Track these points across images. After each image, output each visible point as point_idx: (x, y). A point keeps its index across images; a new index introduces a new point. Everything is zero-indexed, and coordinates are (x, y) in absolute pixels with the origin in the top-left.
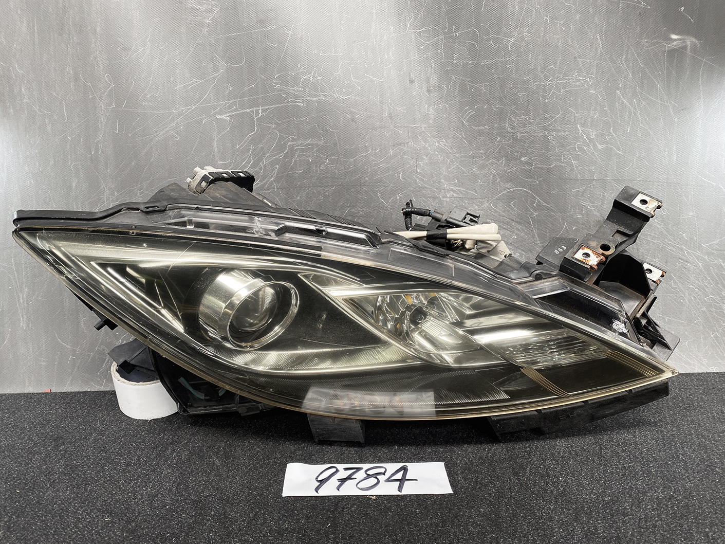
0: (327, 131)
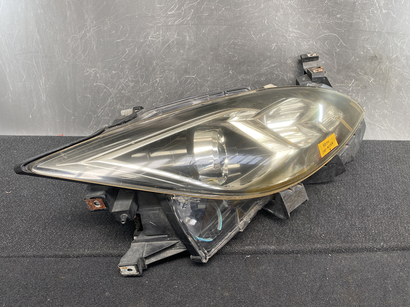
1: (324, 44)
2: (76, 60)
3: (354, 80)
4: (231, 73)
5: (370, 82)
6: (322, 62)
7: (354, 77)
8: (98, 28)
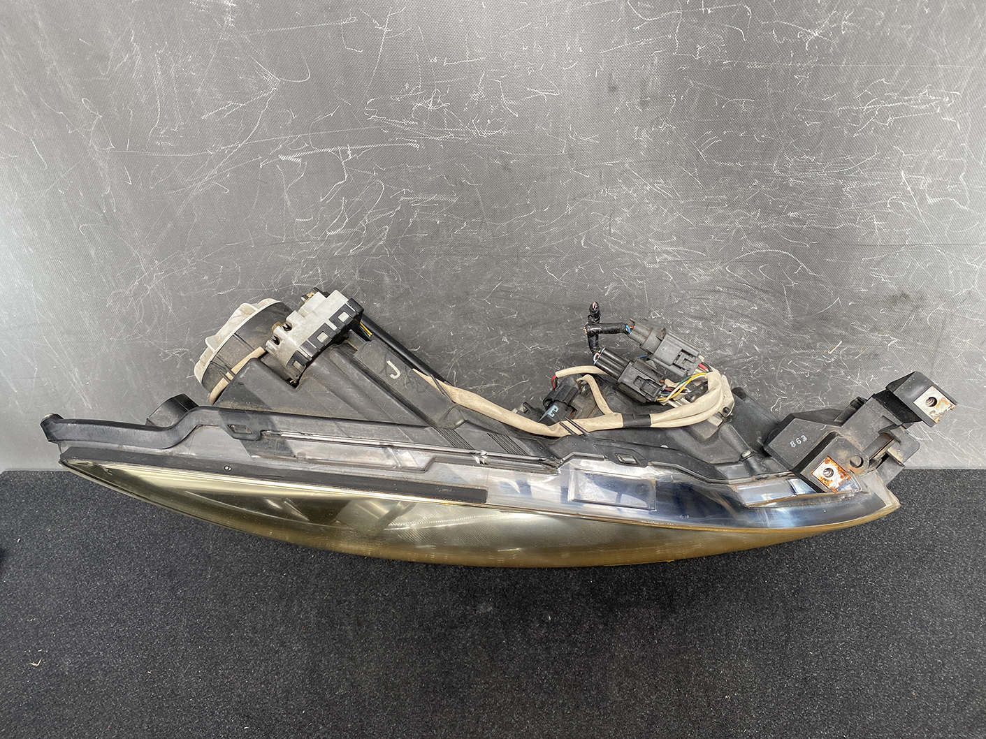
0: (462, 184)
1: (755, 271)
2: (135, 335)
3: (841, 342)
4: (506, 340)
5: (889, 345)
6: (749, 307)
7: (843, 337)
8: (167, 272)
